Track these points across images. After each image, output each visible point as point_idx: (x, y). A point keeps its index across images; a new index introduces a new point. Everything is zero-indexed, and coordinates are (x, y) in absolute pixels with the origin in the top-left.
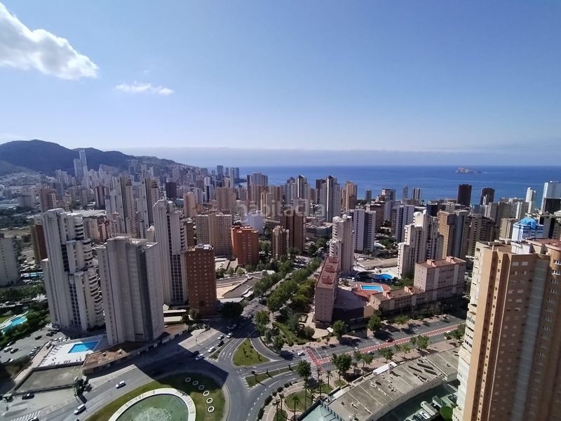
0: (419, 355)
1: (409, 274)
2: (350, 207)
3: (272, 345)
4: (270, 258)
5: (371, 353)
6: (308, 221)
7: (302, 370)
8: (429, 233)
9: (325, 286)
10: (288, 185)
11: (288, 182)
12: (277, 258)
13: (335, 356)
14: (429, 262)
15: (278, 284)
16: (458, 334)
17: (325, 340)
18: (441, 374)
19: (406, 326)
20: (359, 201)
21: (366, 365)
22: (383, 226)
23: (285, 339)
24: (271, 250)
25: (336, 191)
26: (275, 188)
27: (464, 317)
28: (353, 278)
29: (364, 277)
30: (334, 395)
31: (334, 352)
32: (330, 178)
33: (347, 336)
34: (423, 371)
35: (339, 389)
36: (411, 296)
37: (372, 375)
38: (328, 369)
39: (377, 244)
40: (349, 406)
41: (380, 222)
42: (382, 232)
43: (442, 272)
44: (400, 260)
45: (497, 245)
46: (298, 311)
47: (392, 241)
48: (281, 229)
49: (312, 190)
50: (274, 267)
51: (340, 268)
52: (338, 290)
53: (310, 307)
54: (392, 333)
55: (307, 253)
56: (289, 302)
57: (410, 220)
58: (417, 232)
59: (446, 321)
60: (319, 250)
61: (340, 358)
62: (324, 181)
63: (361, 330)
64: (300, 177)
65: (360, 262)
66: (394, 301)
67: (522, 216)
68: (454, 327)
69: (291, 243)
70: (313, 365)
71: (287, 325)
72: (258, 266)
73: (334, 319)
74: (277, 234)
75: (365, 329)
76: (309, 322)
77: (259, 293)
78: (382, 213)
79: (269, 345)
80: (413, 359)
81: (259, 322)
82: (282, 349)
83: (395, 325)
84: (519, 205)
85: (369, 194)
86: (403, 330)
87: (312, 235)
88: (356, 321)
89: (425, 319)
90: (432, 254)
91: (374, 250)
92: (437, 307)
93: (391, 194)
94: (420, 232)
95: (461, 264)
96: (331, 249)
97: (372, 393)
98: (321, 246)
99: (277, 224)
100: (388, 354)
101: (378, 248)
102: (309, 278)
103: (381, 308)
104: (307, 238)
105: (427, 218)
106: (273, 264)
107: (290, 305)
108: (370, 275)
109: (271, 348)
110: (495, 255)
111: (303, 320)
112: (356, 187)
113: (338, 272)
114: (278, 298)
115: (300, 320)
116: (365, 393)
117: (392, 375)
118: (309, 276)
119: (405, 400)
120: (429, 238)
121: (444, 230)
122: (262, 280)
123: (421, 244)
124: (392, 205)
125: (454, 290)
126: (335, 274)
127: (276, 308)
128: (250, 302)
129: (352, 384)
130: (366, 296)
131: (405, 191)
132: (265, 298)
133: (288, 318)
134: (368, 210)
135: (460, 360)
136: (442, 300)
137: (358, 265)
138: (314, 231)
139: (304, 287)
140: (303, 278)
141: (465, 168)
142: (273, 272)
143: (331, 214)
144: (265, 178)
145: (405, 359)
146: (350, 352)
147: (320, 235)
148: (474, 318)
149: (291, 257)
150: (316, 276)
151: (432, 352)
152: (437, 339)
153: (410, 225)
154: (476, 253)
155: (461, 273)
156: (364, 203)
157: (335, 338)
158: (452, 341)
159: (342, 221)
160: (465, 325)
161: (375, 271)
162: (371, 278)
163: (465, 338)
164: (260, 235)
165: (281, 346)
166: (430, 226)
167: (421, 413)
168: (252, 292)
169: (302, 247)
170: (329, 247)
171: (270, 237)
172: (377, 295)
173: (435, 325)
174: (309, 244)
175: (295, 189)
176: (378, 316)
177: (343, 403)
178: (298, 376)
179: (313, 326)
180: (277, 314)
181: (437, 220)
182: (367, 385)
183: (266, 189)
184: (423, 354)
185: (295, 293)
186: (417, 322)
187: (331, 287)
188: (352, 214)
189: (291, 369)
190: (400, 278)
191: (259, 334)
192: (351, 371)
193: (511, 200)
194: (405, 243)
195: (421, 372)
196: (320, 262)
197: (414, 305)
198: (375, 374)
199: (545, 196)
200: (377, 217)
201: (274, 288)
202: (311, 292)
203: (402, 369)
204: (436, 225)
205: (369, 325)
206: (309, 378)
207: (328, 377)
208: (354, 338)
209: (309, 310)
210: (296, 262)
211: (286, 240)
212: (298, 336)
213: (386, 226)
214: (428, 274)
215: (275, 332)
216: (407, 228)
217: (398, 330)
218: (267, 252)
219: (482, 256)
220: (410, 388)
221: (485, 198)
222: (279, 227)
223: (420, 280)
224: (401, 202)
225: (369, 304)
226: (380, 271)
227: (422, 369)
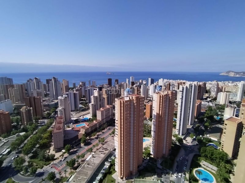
0: (102, 145)
1: (95, 115)
2: (66, 91)
3: (29, 173)
4: (21, 126)
5: (84, 153)
6: (44, 101)
7: (51, 177)
8: (100, 98)
9: (58, 131)
10: (29, 83)
11: (28, 81)
12: (26, 125)
13: (67, 162)
14: (101, 109)
15: (29, 138)
16: (113, 133)
17: (62, 157)
18: (110, 149)
19: (96, 136)
20: (70, 88)
21: (83, 159)
22: (82, 98)
23: (37, 167)
24: (21, 121)
25: (58, 84)
26: (19, 85)
27: (114, 126)
28: (72, 123)
29: (77, 122)
30: (69, 180)
31: (66, 161)
32: (54, 78)
33: (72, 150)
34: (104, 151)
35: (72, 176)
36: (96, 124)
37: (86, 162)
38: (65, 170)
39: (81, 106)
40: (77, 181)
41: (81, 96)
42: (82, 100)
43: (106, 111)
44: (91, 111)
45: (121, 98)
46: (44, 149)
47: (86, 103)
48: (26, 108)
49: (45, 85)
50: (24, 130)
51: (64, 120)
52: (65, 131)
53: (51, 144)
54: (91, 141)
55: (45, 117)
56: (38, 146)
57: (92, 94)
58: (96, 98)
59: (109, 129)
60: (52, 114)
61: (70, 162)
62: (51, 80)
63: (78, 145)
64: (36, 78)
65: (74, 115)
66: (90, 128)
67: (126, 88)
68: (112, 130)
69: (35, 114)
70: (56, 171)
71: (38, 158)
72: (12, 132)
73: (65, 145)
74: (24, 111)
75: (80, 144)
76: (52, 151)
77: (16, 148)
78: (81, 92)
79: (26, 175)
80: (100, 148)
81: (17, 165)
82: (37, 173)
83: (92, 137)
84: (125, 84)
85: (74, 84)
86: (95, 138)
87: (47, 108)
88: (75, 142)
89: (102, 131)
90: (102, 106)
91: (80, 109)
92: (106, 125)
93: (84, 84)
94: (97, 98)
95: (112, 107)
96: (59, 113)
97: (86, 170)
98: (53, 112)
99: (23, 106)
100: (91, 150)
101: (81, 107)
102: (48, 130)
103: (85, 133)
104: (45, 110)
105: (99, 92)
106: (23, 129)
107: (38, 148)
108: (79, 120)
109: (29, 176)
110: (121, 101)
111: (48, 152)
112: (68, 82)
113: (64, 123)
114: (30, 147)
115: (46, 152)
116: (83, 171)
117: (93, 158)
118: (48, 129)
119: (99, 165)
120: (100, 100)
121: (105, 96)
122: (17, 140)
123: (98, 103)
124: (85, 88)
125: (111, 117)
126: (62, 124)
127: (29, 152)
128: (8, 156)
129: (78, 170)
130: (79, 129)
131: (90, 82)
132: (20, 150)
133: (38, 155)
134: (75, 92)
135: (115, 141)
136: (107, 122)
137: (73, 117)
138: (48, 105)
139: (46, 135)
140: (45, 131)
141: (109, 72)
142: (24, 133)
143: (57, 95)
144: (10, 80)
145: (97, 149)
146: (74, 157)
147: (52, 107)
148: (117, 125)
149: (36, 121)
150: (52, 127)
151: (106, 142)
152: (107, 137)
153: (93, 96)
154: (116, 102)
155: (112, 111)
156: (72, 89)
157: (66, 153)
158: (112, 136)
159: (63, 98)
160: (115, 129)
161: (81, 118)
162: (80, 121)
163: (116, 133)
164: (11, 114)
165: (36, 171)
166: (100, 95)
167: (105, 167)
168: (9, 150)
169: (42, 115)
170: (57, 112)
171: (19, 113)
172: (83, 127)
173: (106, 132)
174: (46, 112)
175: (33, 85)
176: (85, 136)
177: (74, 181)
178: (49, 181)
179: (53, 153)
180: (30, 155)
181: (102, 92)
182: (84, 167)
183: (12, 86)
184: (103, 144)
185: (41, 140)
186: (100, 133)
187: (61, 130)
188: (67, 94)
189: (43, 180)
190: (91, 118)
191: (18, 172)
192: (76, 165)
193: (123, 83)
194: (92, 103)
195: (103, 151)
196: (54, 120)
197: (98, 127)
198: (87, 161)
199: (131, 81)
200: (79, 94)
201: (26, 142)
202: (51, 136)
203: (97, 154)
204: (102, 94)
205: (81, 141)
206: (55, 179)
207: (65, 173)
208: (75, 150)
209: (50, 146)
210: (39, 124)
211: (31, 114)
212: (45, 162)
213: (83, 97)
214: (101, 114)
215: (31, 165)
216: (92, 97)
217: (93, 139)
218: (18, 123)
219: (117, 103)
220: (101, 159)
221: (116, 83)
222: (25, 107)
223: (99, 117)
224: (88, 87)
225: (80, 133)
226: (83, 117)
227: (104, 150)
